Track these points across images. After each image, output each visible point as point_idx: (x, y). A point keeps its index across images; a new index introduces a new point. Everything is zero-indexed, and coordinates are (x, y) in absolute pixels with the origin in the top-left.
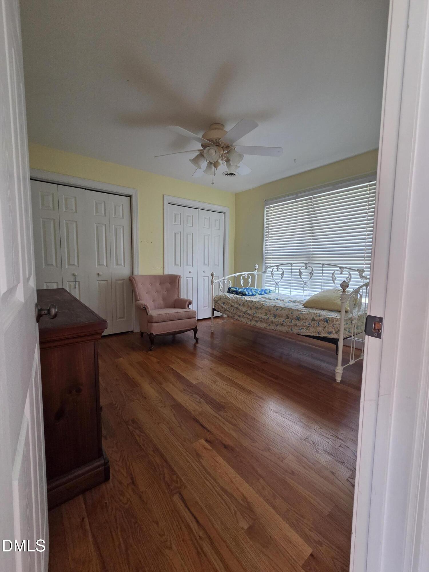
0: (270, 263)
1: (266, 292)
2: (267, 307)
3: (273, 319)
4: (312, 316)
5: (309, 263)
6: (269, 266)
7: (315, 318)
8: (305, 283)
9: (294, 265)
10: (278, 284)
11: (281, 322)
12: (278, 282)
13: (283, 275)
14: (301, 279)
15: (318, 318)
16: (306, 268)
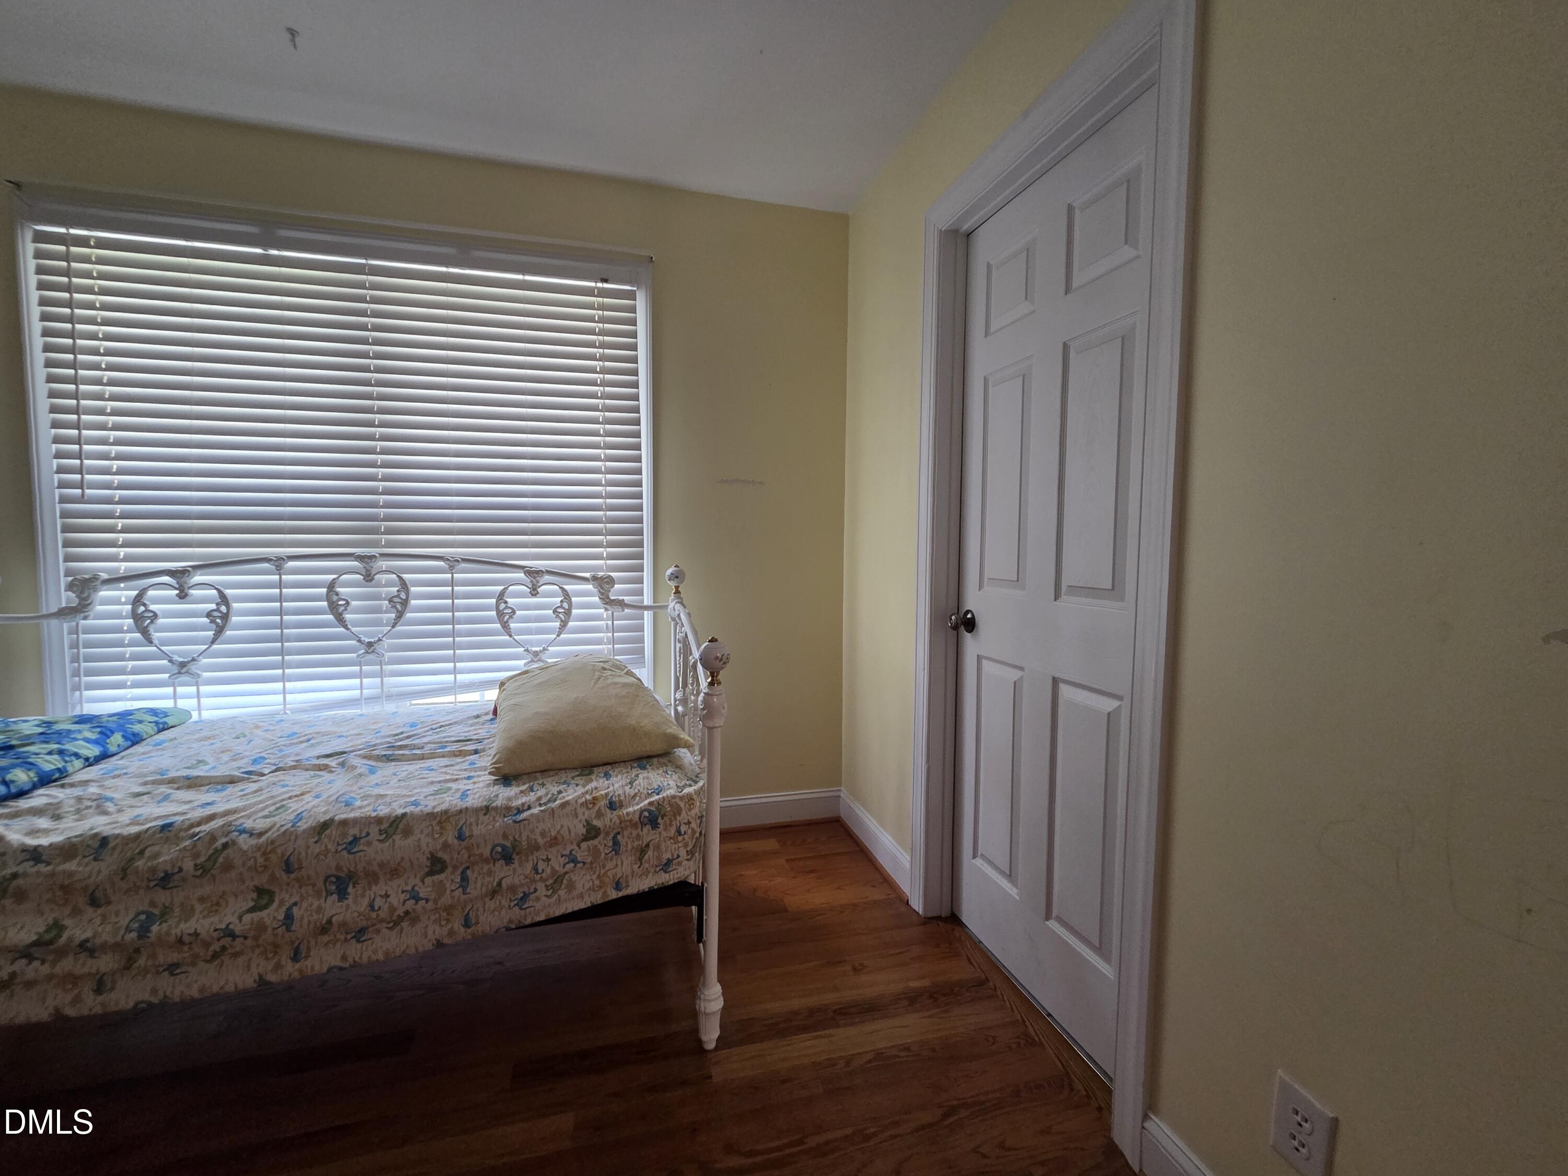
0: (114, 558)
1: (134, 734)
2: (268, 849)
3: (332, 908)
4: (581, 817)
5: (383, 555)
6: (105, 576)
7: (596, 823)
8: (370, 645)
9: (291, 564)
10: (193, 668)
11: (392, 909)
12: (193, 660)
13: (225, 617)
14: (346, 627)
15: (616, 819)
16: (369, 577)
